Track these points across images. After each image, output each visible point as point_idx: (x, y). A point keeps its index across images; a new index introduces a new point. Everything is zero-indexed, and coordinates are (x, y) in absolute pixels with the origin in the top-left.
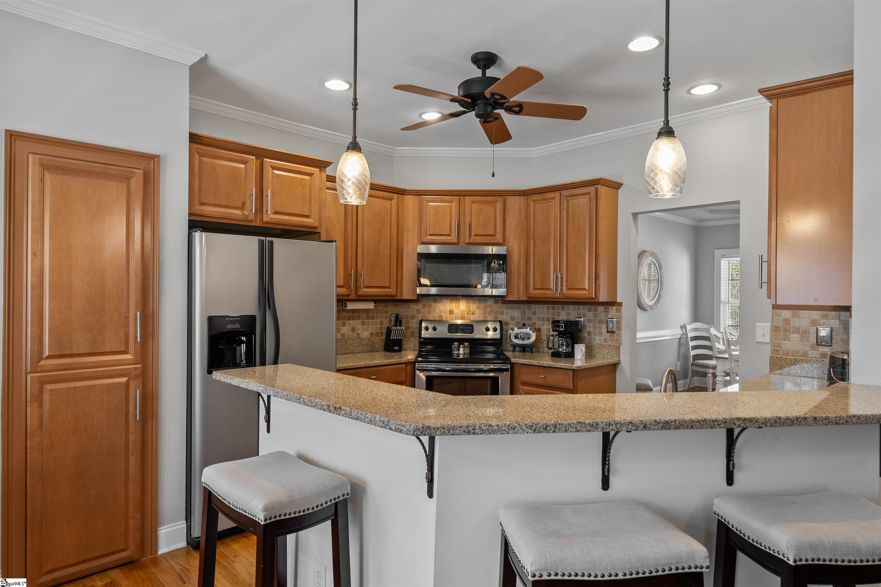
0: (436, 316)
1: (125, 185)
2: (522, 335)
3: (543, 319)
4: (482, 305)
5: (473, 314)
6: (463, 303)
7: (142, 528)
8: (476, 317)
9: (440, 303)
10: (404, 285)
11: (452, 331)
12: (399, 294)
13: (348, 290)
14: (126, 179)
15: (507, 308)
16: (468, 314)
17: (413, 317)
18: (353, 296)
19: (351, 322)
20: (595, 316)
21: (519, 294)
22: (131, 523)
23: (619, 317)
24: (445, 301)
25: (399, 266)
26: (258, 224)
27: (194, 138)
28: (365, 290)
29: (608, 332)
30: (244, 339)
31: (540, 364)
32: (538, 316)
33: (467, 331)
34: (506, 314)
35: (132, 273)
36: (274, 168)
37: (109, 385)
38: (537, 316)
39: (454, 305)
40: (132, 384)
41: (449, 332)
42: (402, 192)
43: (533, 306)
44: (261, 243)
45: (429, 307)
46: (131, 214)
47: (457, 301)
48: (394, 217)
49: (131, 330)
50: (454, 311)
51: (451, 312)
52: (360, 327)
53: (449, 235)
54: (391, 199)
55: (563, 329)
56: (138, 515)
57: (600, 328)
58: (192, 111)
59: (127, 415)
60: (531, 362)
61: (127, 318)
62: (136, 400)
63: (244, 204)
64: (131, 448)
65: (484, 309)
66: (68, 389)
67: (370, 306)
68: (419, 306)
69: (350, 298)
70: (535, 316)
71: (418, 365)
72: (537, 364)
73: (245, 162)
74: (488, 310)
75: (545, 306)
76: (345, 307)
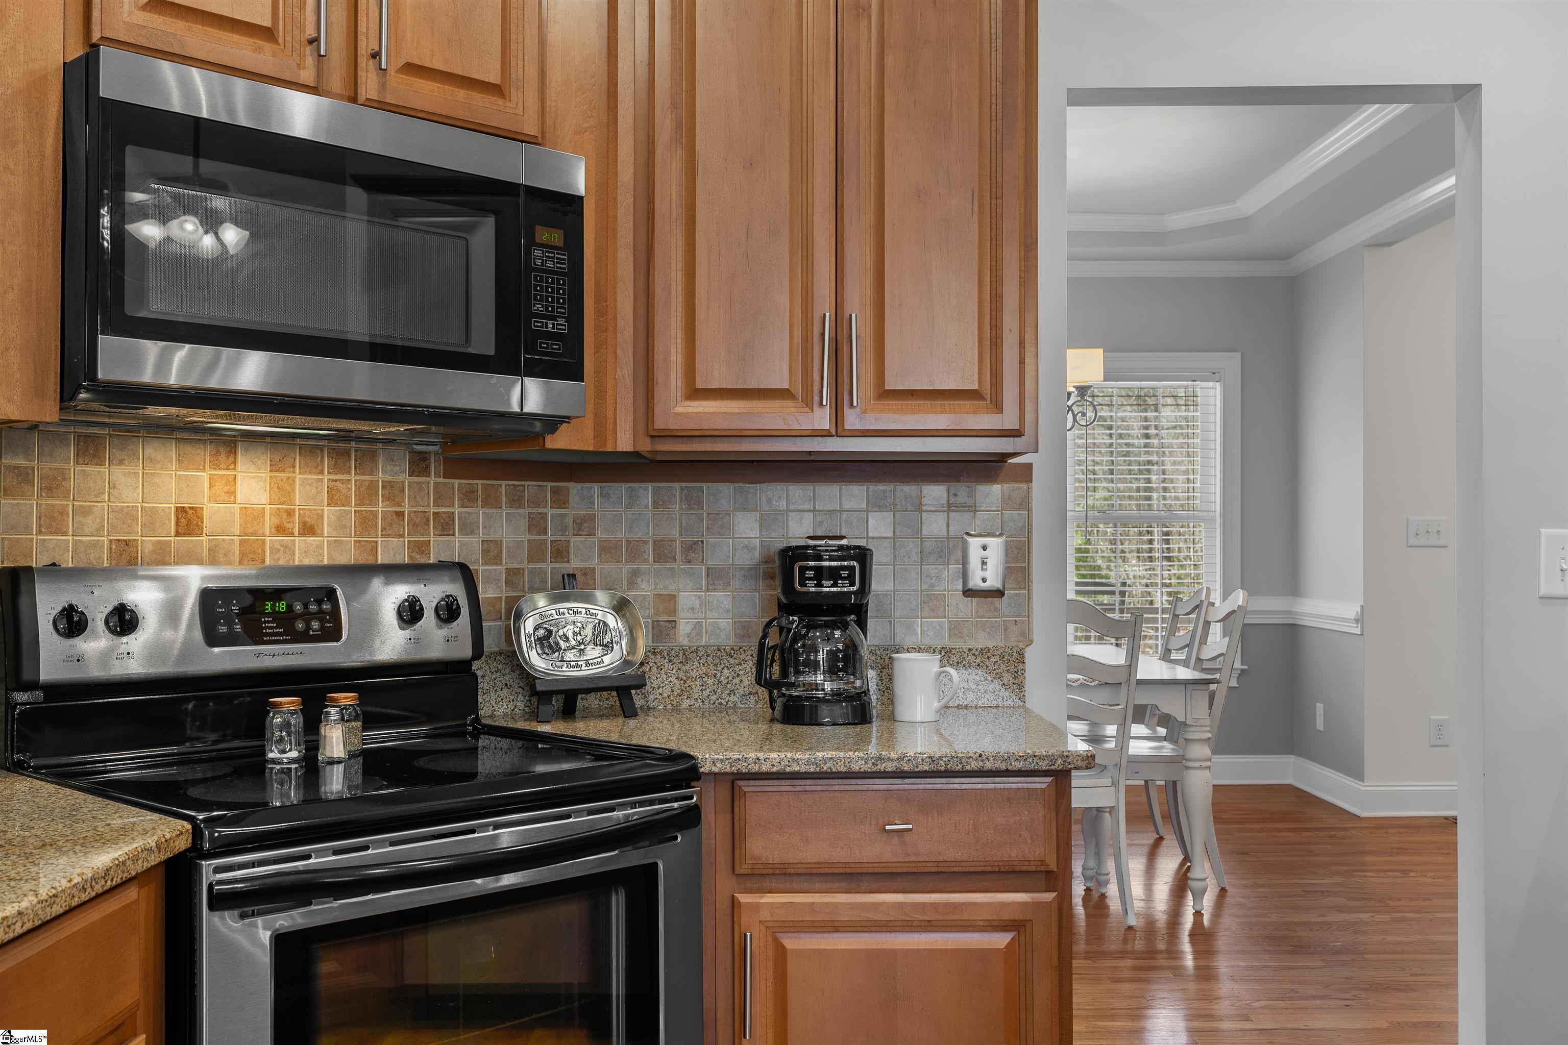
0: (96, 545)
2: (570, 635)
3: (634, 551)
5: (308, 530)
6: (253, 468)
8: (320, 546)
9: (121, 462)
11: (223, 629)
16: (280, 530)
23: (1020, 530)
24: (149, 451)
29: (969, 593)
31: (881, 767)
32: (605, 536)
33: (308, 627)
34: (468, 528)
38: (601, 535)
39: (204, 476)
41: (212, 639)
43: (574, 489)
47: (222, 457)
50: (206, 514)
55: (852, 584)
57: (932, 580)
60: (825, 761)
65: (360, 501)
70: (592, 539)
71: (218, 870)
72: (868, 767)
74: (381, 507)
75: (647, 492)
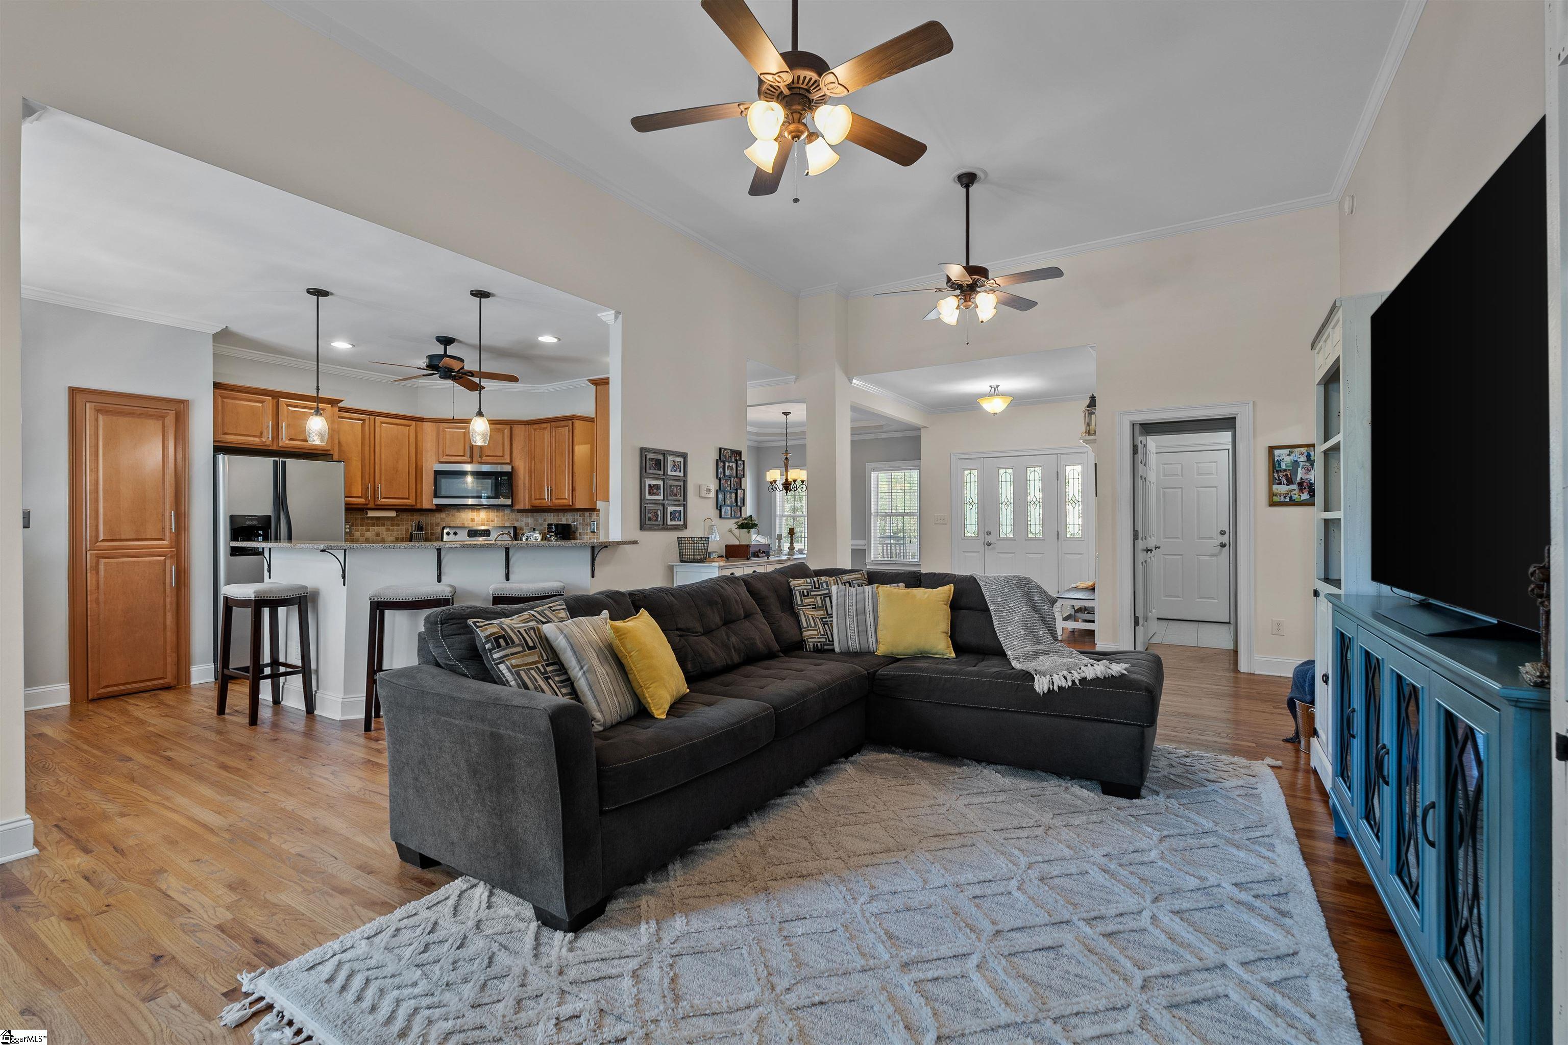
0: (458, 523)
1: (161, 422)
4: (500, 514)
6: (483, 512)
7: (178, 663)
8: (495, 524)
9: (462, 512)
10: (424, 497)
12: (418, 505)
13: (366, 500)
14: (162, 418)
15: (522, 516)
16: (487, 521)
17: (438, 525)
18: (371, 505)
19: (376, 528)
20: (584, 520)
21: (524, 504)
22: (169, 660)
23: (597, 520)
24: (467, 510)
25: (419, 482)
26: (275, 448)
27: (217, 385)
28: (383, 500)
30: (261, 532)
34: (522, 521)
35: (167, 483)
36: (288, 405)
37: (150, 562)
39: (475, 514)
40: (168, 562)
41: (469, 536)
42: (422, 420)
44: (276, 463)
45: (452, 516)
46: (166, 442)
47: (477, 510)
48: (412, 440)
49: (167, 524)
50: (475, 519)
51: (473, 520)
52: (385, 533)
53: (464, 456)
54: (410, 426)
56: (175, 655)
57: (587, 529)
58: (216, 356)
59: (164, 583)
61: (163, 515)
62: (171, 575)
63: (261, 433)
64: (168, 607)
65: (501, 517)
66: (117, 563)
67: (393, 514)
68: (443, 515)
69: (368, 506)
73: (262, 402)
74: (506, 518)
76: (367, 514)
